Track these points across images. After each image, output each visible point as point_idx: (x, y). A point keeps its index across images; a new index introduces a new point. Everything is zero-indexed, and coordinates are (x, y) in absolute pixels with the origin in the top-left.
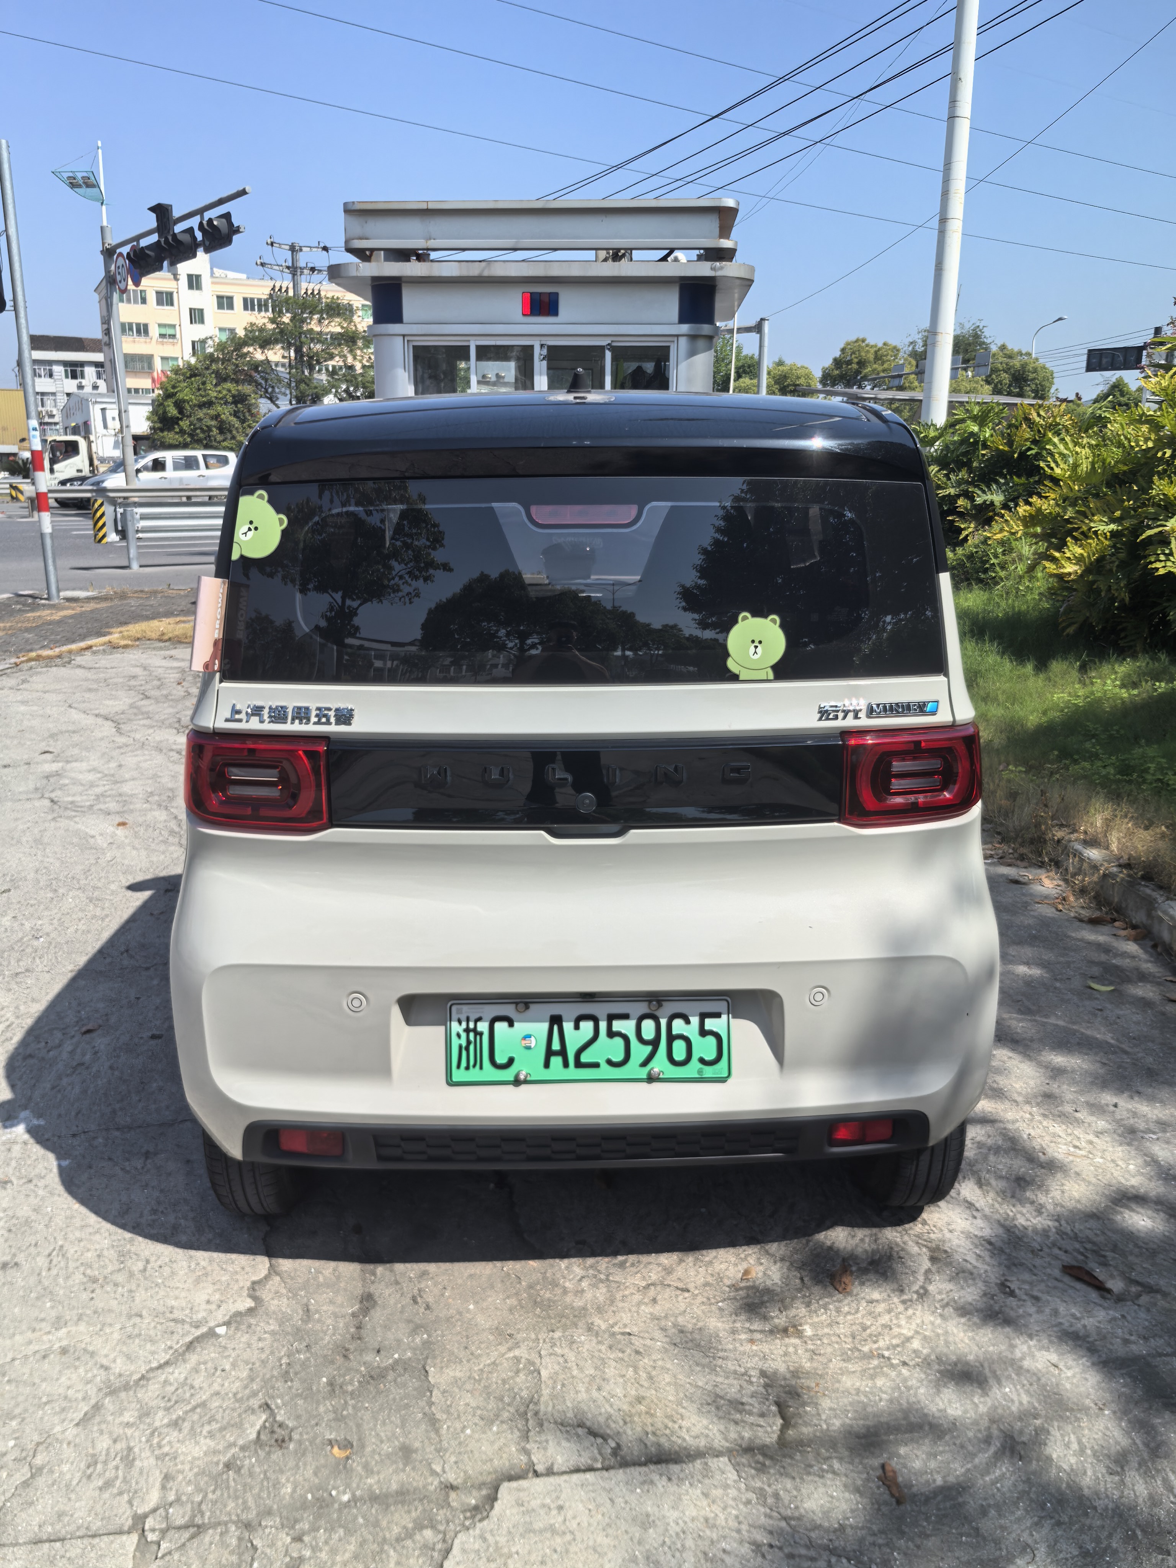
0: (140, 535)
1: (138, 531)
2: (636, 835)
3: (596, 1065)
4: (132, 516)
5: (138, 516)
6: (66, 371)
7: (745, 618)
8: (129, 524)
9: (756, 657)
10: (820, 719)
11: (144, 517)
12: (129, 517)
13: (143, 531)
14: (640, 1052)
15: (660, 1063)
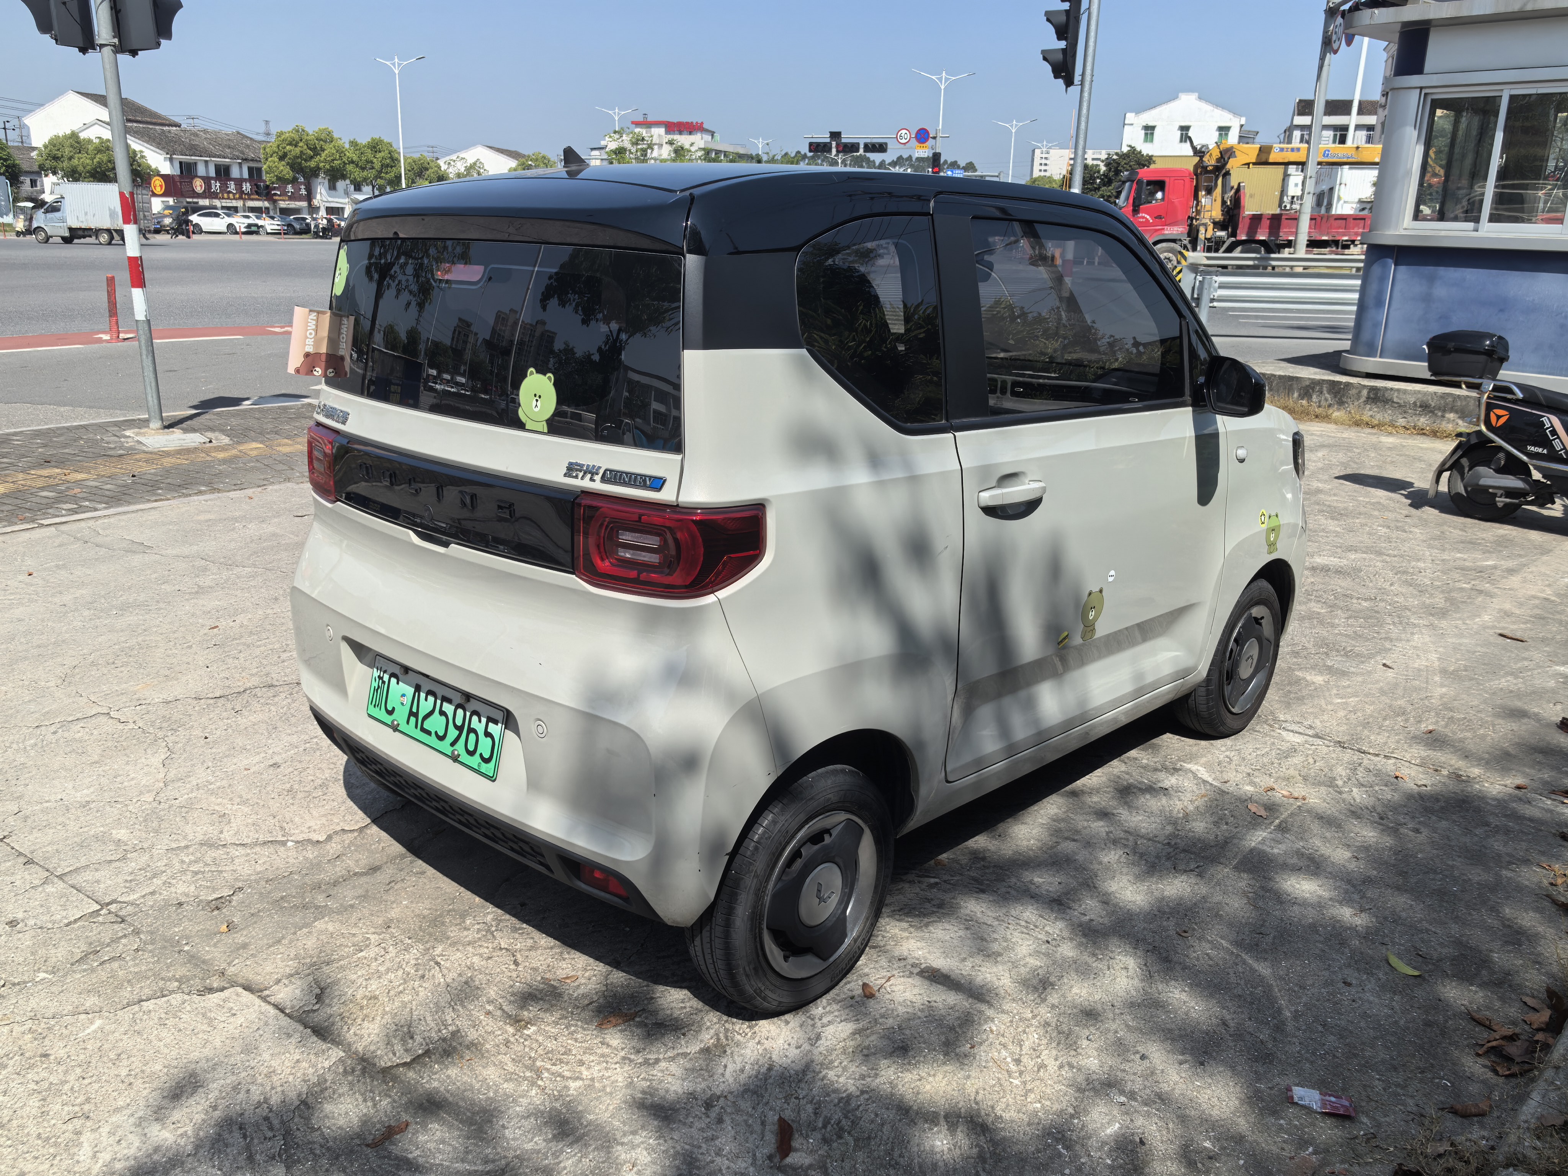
0: (1215, 304)
1: (1212, 300)
2: (456, 549)
3: (428, 733)
4: (1210, 284)
5: (1217, 285)
6: (1335, 136)
7: (532, 373)
8: (1205, 292)
9: (537, 410)
10: (565, 475)
11: (1222, 286)
12: (1206, 286)
13: (1219, 300)
14: (453, 733)
15: (460, 747)
